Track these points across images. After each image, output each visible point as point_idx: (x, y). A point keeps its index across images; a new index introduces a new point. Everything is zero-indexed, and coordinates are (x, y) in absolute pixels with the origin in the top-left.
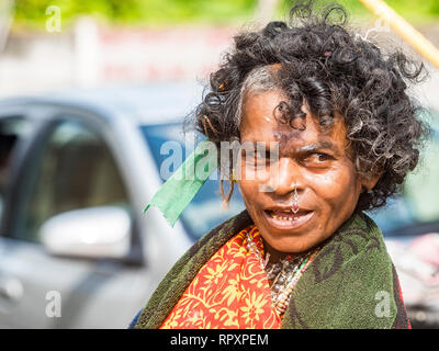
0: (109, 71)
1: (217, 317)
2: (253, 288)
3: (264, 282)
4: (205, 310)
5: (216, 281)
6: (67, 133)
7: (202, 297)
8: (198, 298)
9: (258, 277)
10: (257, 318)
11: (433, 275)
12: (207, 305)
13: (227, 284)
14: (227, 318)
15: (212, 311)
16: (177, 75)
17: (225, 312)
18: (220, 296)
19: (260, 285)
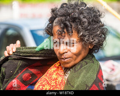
0: (22, 15)
1: (50, 83)
2: (60, 75)
3: (62, 73)
4: (47, 81)
5: (51, 73)
6: (10, 32)
7: (47, 77)
8: (46, 77)
9: (61, 72)
10: (60, 83)
11: (111, 71)
12: (48, 79)
13: (53, 74)
14: (52, 83)
15: (49, 81)
16: (40, 16)
17: (51, 82)
18: (51, 77)
19: (61, 74)
